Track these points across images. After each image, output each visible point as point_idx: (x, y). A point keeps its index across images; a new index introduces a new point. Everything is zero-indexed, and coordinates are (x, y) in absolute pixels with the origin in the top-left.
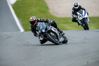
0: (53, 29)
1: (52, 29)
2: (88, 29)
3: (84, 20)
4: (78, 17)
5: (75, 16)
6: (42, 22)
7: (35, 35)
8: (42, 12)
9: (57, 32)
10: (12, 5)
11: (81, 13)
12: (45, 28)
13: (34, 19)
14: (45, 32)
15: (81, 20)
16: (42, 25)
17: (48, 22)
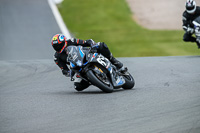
0: (101, 59)
1: (98, 60)
5: (189, 29)
6: (77, 45)
8: (119, 19)
9: (108, 65)
10: (57, 5)
12: (83, 57)
13: (62, 40)
16: (78, 52)
17: (89, 45)
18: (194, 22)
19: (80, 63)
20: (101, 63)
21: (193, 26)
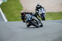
2: (45, 20)
3: (42, 14)
4: (39, 12)
5: (37, 11)
6: (28, 14)
7: (24, 21)
11: (41, 10)
12: (30, 17)
13: (24, 12)
14: (31, 20)
15: (41, 14)
18: (39, 10)
19: (30, 19)
20: (36, 19)
21: (38, 11)
